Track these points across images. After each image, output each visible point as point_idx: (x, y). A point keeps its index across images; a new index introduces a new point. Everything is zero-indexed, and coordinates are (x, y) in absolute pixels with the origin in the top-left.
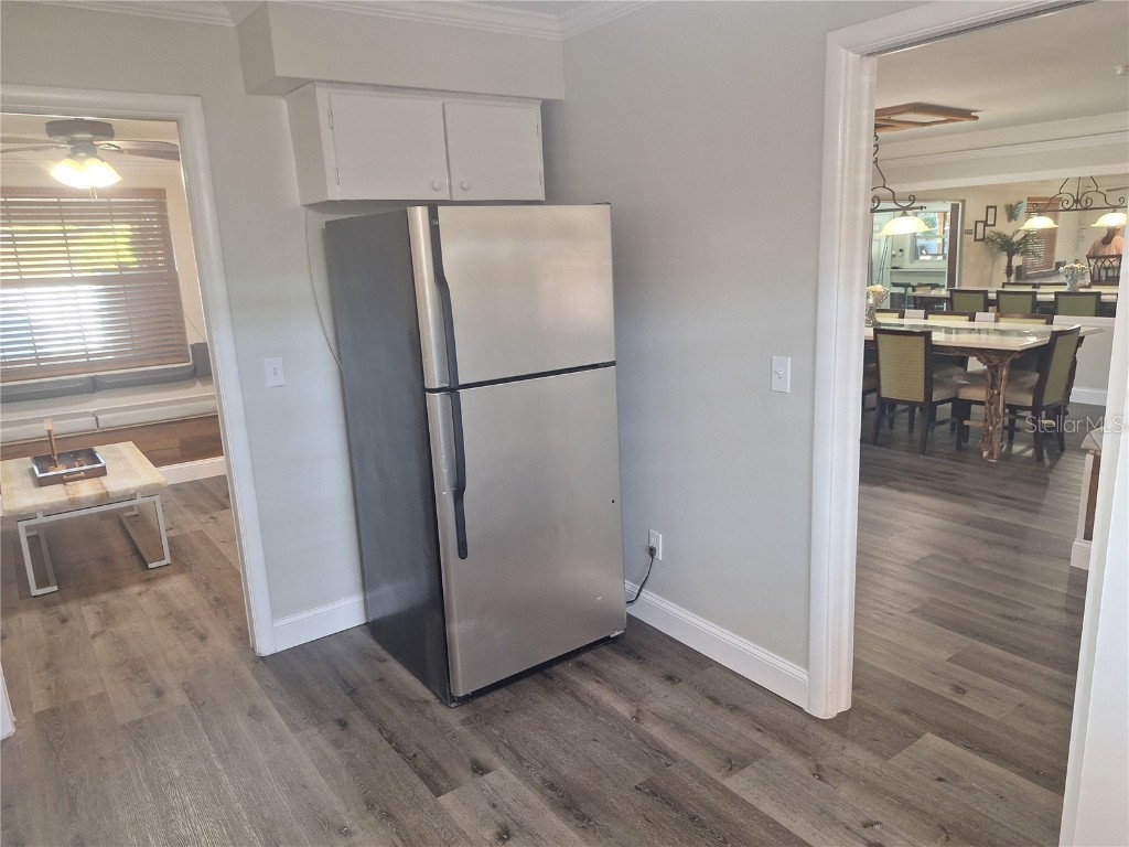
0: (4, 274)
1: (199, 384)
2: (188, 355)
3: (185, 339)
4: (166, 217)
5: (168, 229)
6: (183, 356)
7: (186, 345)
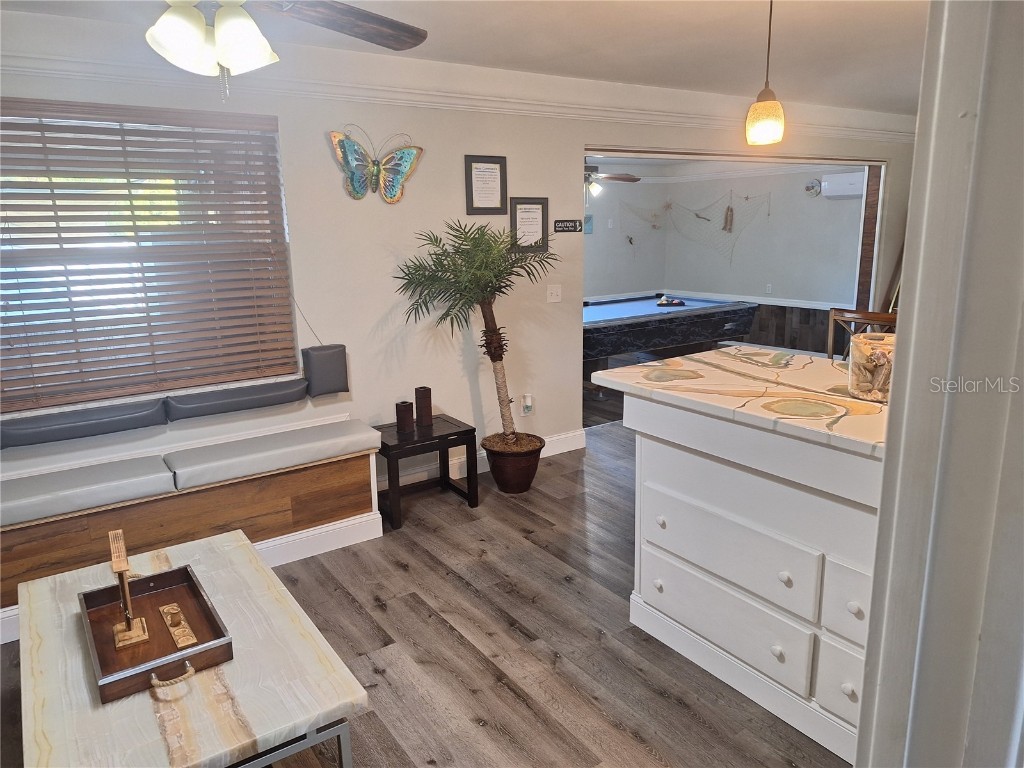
0: (5, 242)
1: (309, 404)
2: (296, 363)
3: (293, 340)
4: (275, 160)
5: (277, 179)
6: (289, 365)
7: (293, 348)
